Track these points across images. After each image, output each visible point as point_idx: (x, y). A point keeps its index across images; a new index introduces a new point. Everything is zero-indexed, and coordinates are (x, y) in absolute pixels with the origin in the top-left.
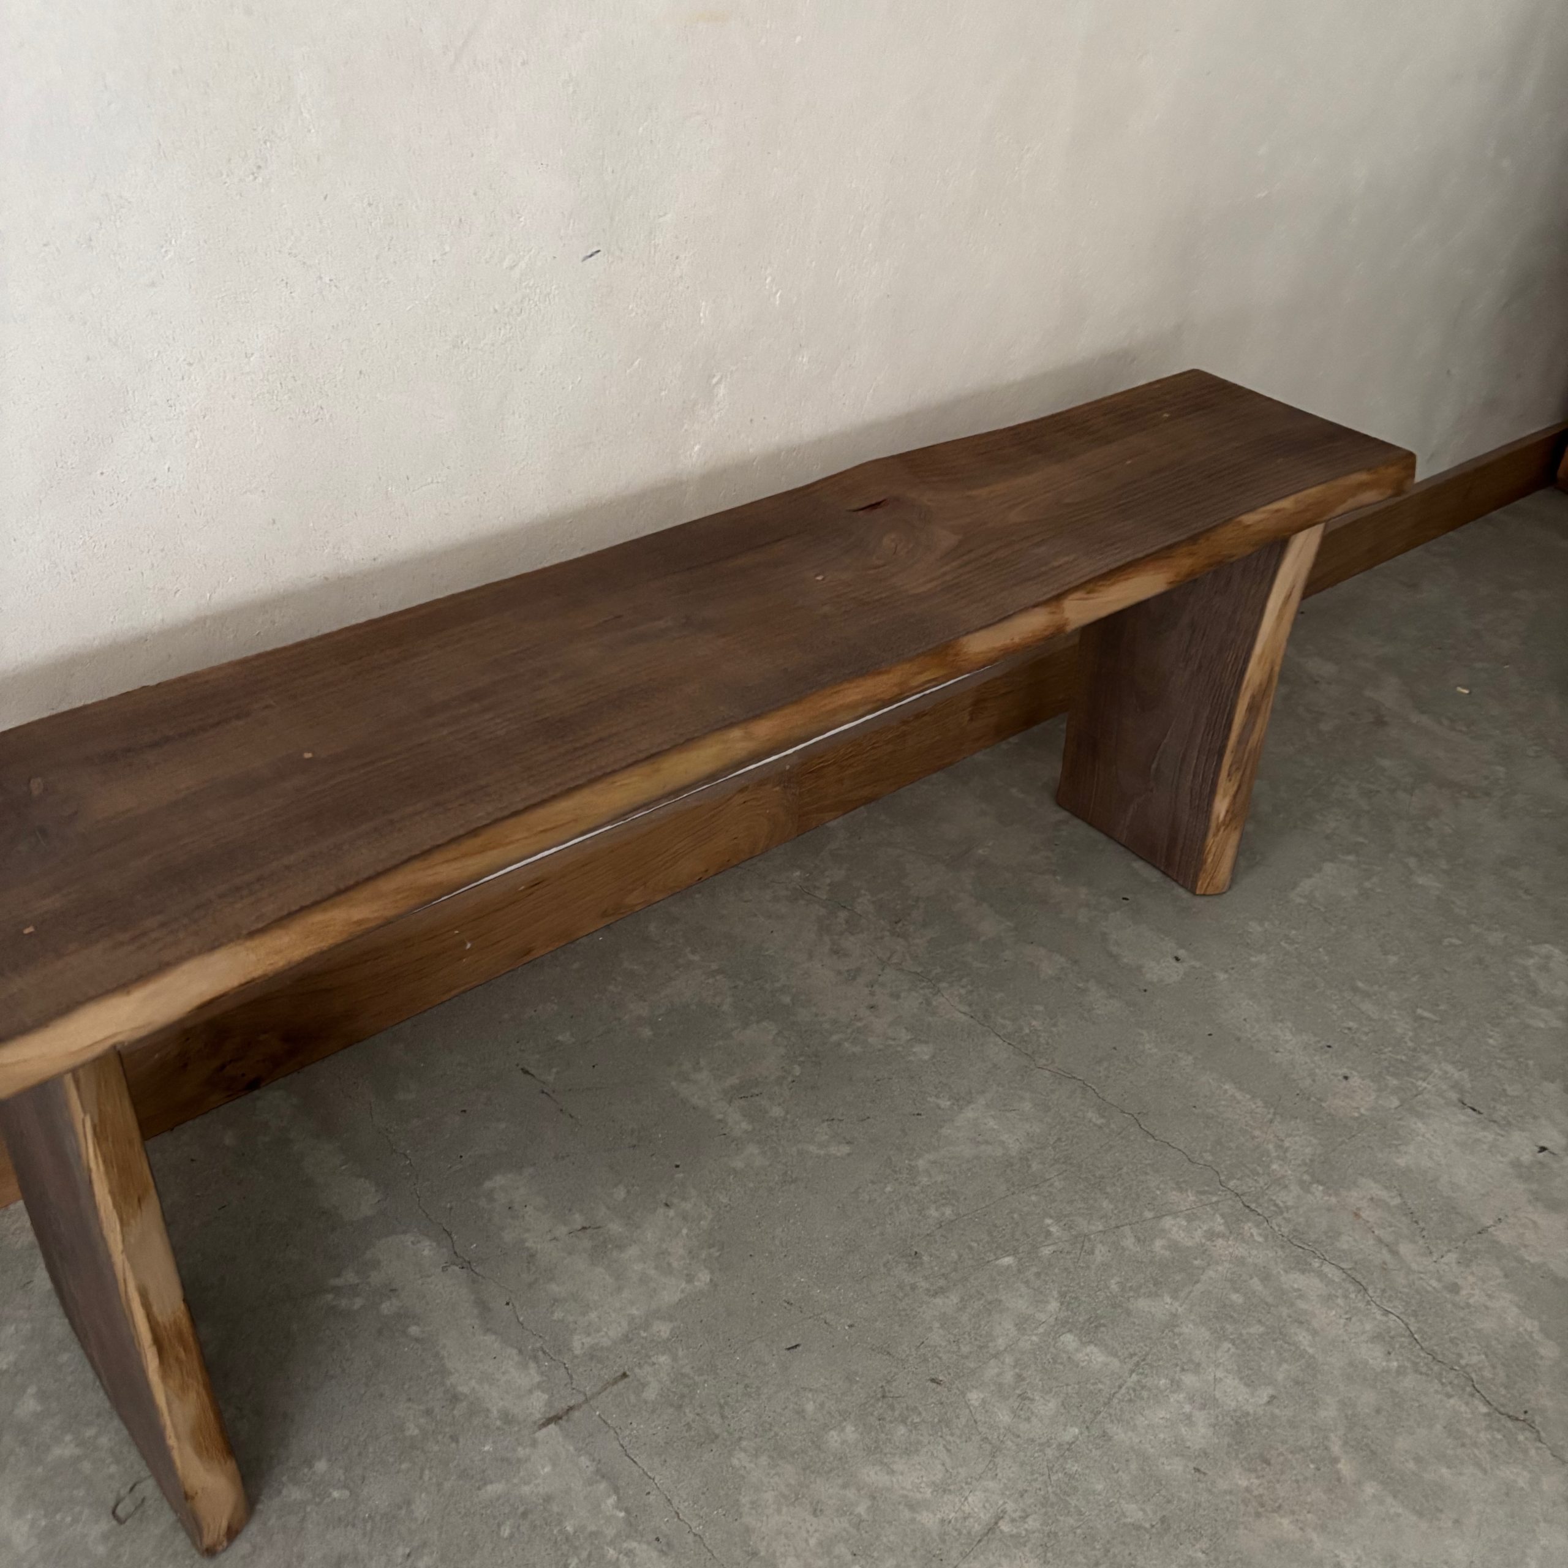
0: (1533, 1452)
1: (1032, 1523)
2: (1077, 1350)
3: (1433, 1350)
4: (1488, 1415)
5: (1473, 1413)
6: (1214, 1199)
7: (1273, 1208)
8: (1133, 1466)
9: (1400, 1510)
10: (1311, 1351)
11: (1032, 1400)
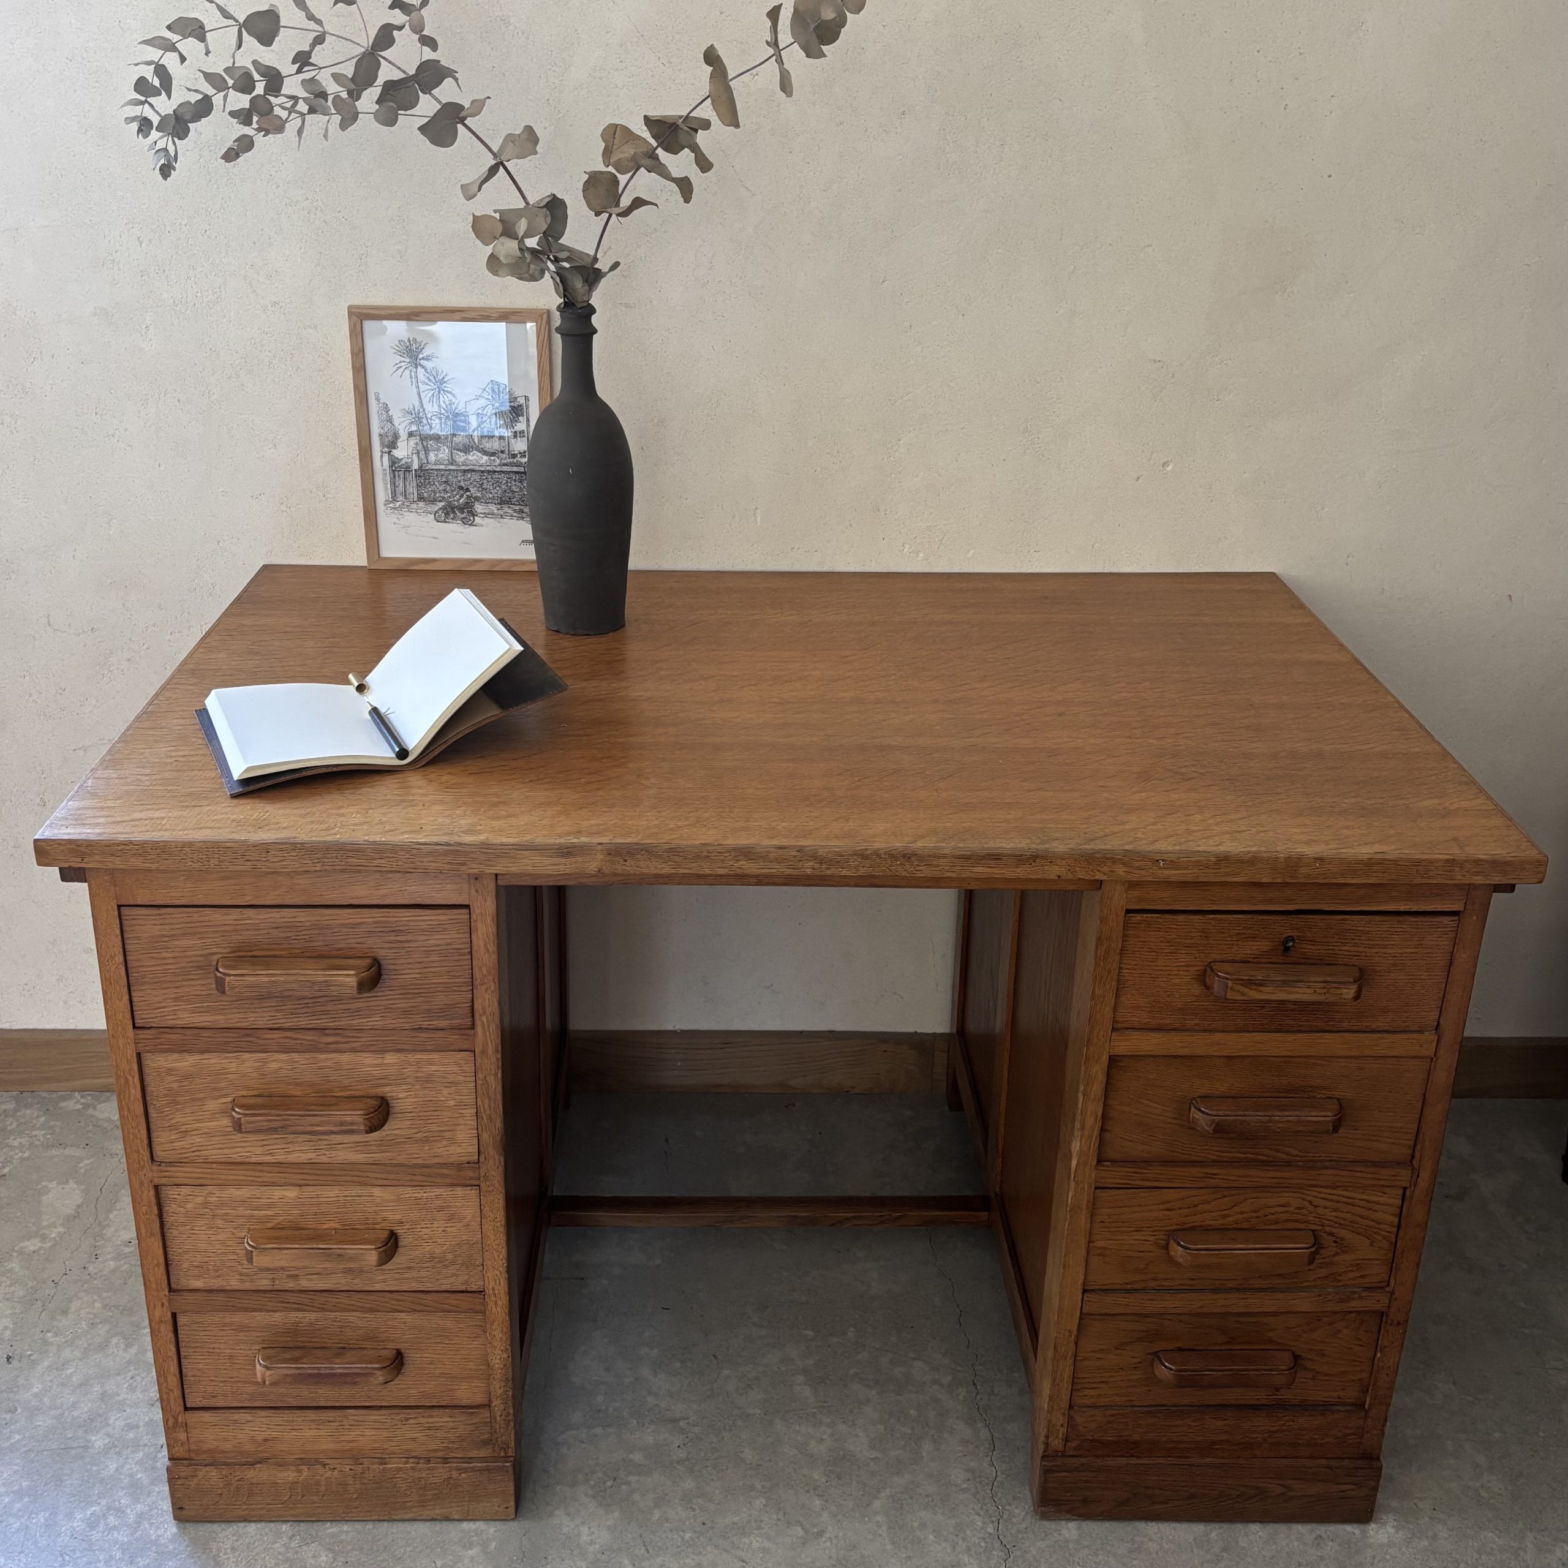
0: (993, 1562)
1: (696, 1430)
2: (800, 1385)
3: (996, 1493)
4: (990, 1534)
5: (982, 1528)
6: (959, 1368)
7: (989, 1390)
8: (770, 1439)
9: (884, 1535)
10: (924, 1454)
11: (752, 1389)
